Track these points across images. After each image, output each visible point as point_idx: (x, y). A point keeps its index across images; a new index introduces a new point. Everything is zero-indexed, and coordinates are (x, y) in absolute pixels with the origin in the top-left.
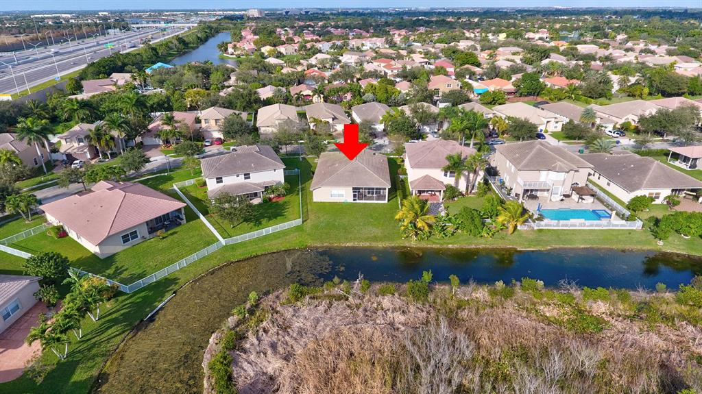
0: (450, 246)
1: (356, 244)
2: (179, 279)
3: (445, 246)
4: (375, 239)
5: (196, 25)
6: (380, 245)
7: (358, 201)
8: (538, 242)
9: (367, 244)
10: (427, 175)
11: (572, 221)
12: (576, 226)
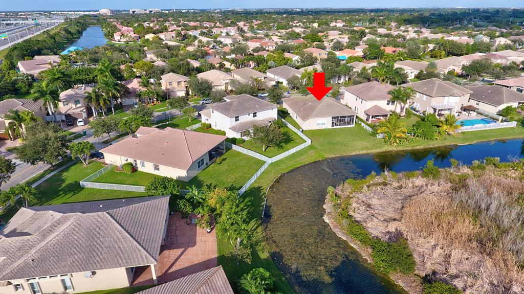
0: (418, 147)
1: (358, 153)
2: (262, 187)
3: (415, 148)
4: (367, 148)
5: (63, 21)
6: (374, 151)
7: (335, 127)
8: (467, 140)
9: (366, 152)
10: (376, 105)
11: (476, 126)
12: (481, 128)
